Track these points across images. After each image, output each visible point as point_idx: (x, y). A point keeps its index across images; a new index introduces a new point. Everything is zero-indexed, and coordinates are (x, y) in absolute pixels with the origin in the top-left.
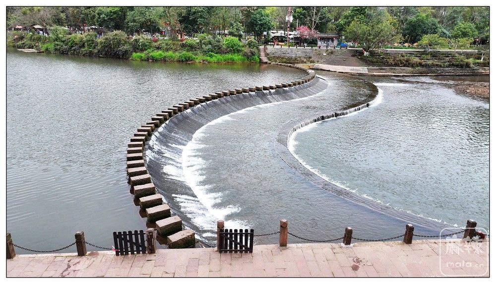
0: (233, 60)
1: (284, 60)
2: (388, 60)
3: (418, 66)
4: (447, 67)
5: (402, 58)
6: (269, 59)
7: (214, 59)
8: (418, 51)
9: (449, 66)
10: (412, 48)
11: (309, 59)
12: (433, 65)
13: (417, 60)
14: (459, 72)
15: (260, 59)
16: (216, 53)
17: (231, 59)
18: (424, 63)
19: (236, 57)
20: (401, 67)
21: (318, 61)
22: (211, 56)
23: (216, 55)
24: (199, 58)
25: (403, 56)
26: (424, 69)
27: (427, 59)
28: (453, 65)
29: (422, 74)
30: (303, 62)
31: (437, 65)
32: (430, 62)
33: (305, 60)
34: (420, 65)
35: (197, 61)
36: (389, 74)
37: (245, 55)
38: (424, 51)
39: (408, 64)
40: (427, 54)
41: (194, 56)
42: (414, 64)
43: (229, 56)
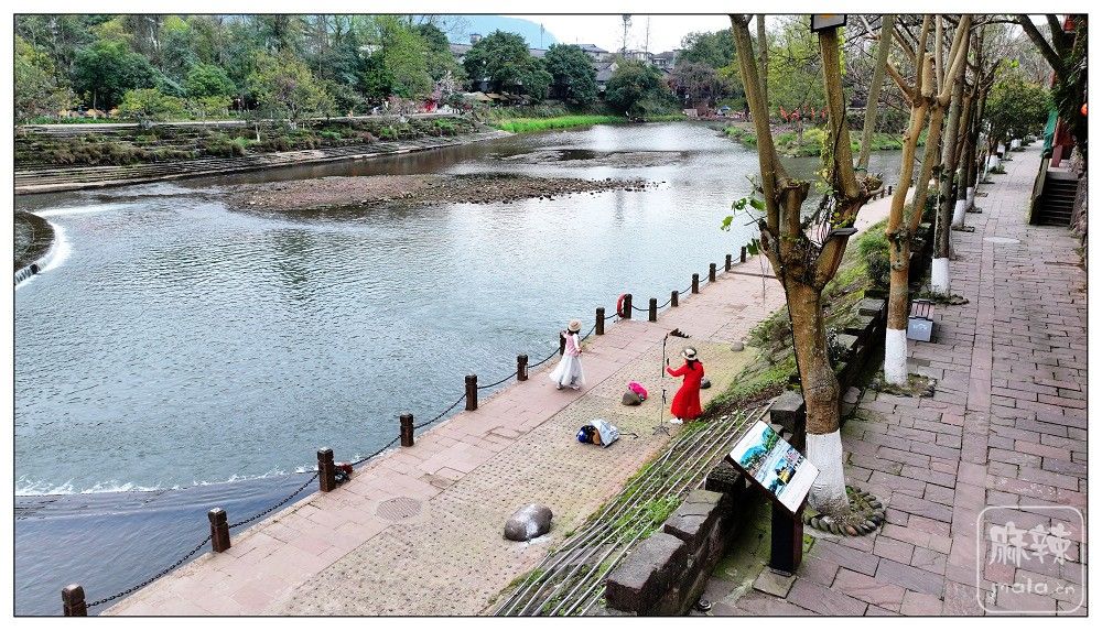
2: (56, 151)
3: (135, 162)
4: (198, 158)
5: (91, 146)
8: (125, 128)
9: (202, 155)
10: (108, 120)
12: (168, 156)
13: (127, 147)
18: (146, 154)
20: (95, 165)
25: (92, 141)
26: (151, 167)
27: (152, 145)
28: (209, 153)
29: (149, 178)
31: (176, 156)
32: (159, 150)
34: (139, 157)
36: (71, 185)
38: (140, 127)
39: (108, 158)
40: (148, 133)
42: (124, 156)
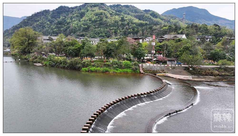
0: (127, 72)
1: (151, 72)
3: (217, 76)
4: (233, 76)
6: (144, 71)
7: (118, 71)
8: (217, 67)
11: (163, 71)
13: (217, 72)
15: (140, 71)
16: (120, 68)
17: (126, 71)
18: (220, 74)
19: (129, 70)
20: (209, 76)
21: (167, 72)
22: (117, 70)
23: (119, 69)
24: (112, 71)
25: (209, 70)
26: (221, 77)
27: (222, 72)
29: (220, 80)
30: (160, 73)
31: (227, 75)
32: (223, 74)
33: (161, 72)
34: (219, 75)
35: (111, 72)
37: (133, 69)
38: (220, 67)
40: (222, 69)
41: (109, 70)
42: (215, 74)
43: (125, 70)
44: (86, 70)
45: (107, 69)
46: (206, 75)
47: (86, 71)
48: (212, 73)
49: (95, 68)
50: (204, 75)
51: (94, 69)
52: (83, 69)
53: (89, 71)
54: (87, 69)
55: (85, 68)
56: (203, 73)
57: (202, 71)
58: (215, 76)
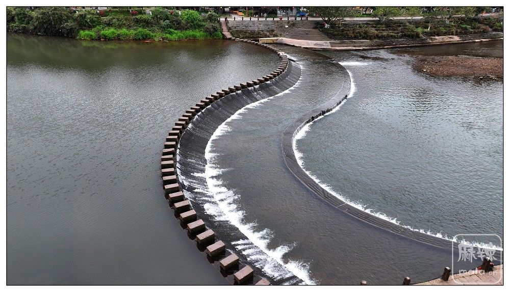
0: (194, 37)
1: (247, 34)
2: (348, 32)
3: (375, 38)
5: (360, 30)
6: (232, 34)
7: (174, 37)
8: (374, 21)
9: (402, 37)
11: (272, 33)
12: (389, 36)
13: (373, 31)
14: (411, 43)
15: (223, 34)
16: (176, 29)
17: (193, 35)
18: (380, 35)
19: (198, 33)
20: (360, 39)
21: (281, 35)
22: (170, 33)
23: (176, 31)
24: (158, 36)
25: (361, 27)
26: (380, 41)
27: (383, 30)
28: (405, 35)
29: (379, 47)
30: (266, 36)
31: (391, 36)
32: (385, 33)
33: (268, 34)
34: (377, 37)
35: (157, 40)
36: (350, 48)
37: (207, 30)
38: (379, 21)
39: (366, 36)
40: (382, 24)
41: (152, 34)
42: (372, 35)
43: (190, 32)
44: (91, 35)
45: (146, 31)
46: (356, 38)
47: (92, 39)
48: (366, 33)
49: (115, 31)
50: (351, 38)
51: (113, 33)
52: (82, 33)
53: (99, 39)
54: (92, 33)
55: (87, 32)
56: (351, 34)
57: (348, 30)
58: (370, 39)
